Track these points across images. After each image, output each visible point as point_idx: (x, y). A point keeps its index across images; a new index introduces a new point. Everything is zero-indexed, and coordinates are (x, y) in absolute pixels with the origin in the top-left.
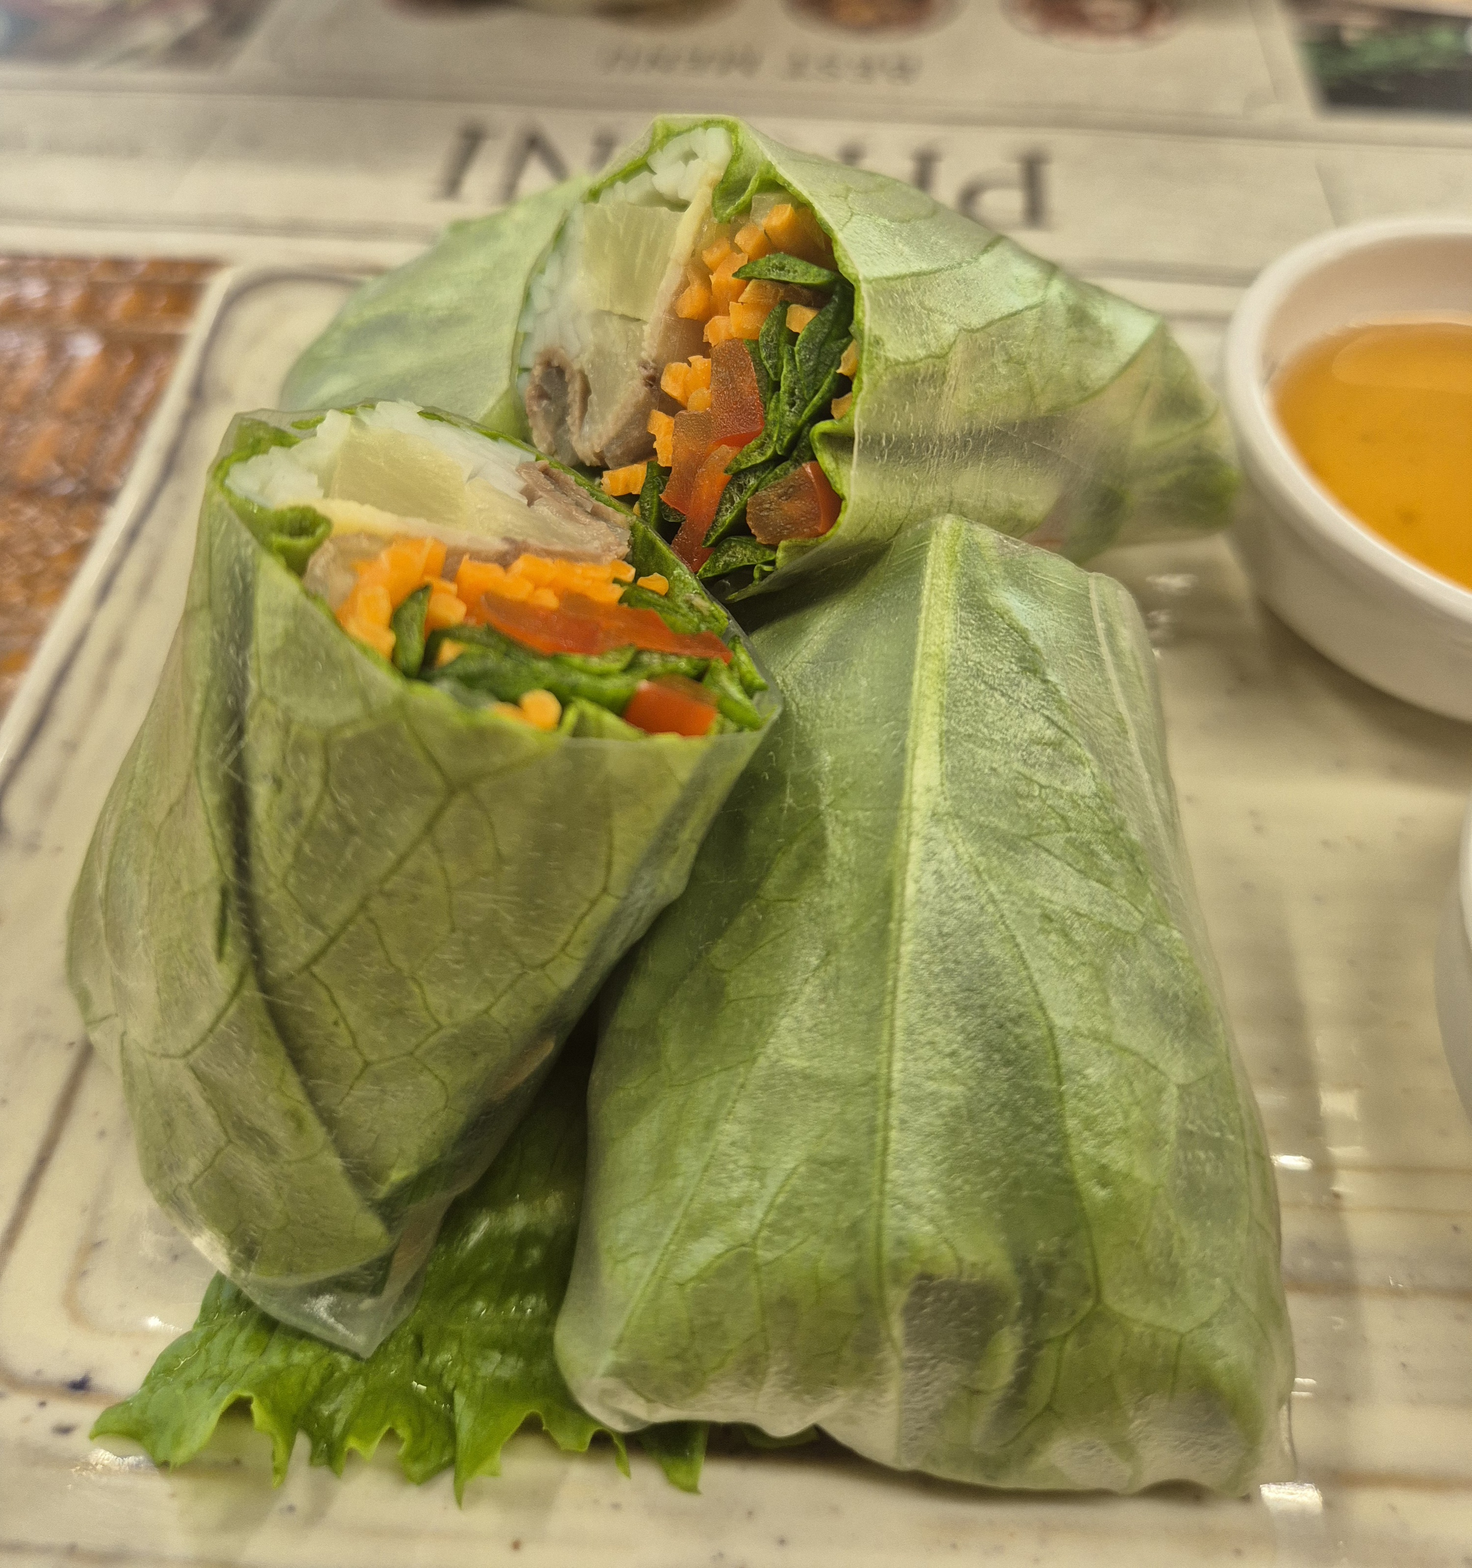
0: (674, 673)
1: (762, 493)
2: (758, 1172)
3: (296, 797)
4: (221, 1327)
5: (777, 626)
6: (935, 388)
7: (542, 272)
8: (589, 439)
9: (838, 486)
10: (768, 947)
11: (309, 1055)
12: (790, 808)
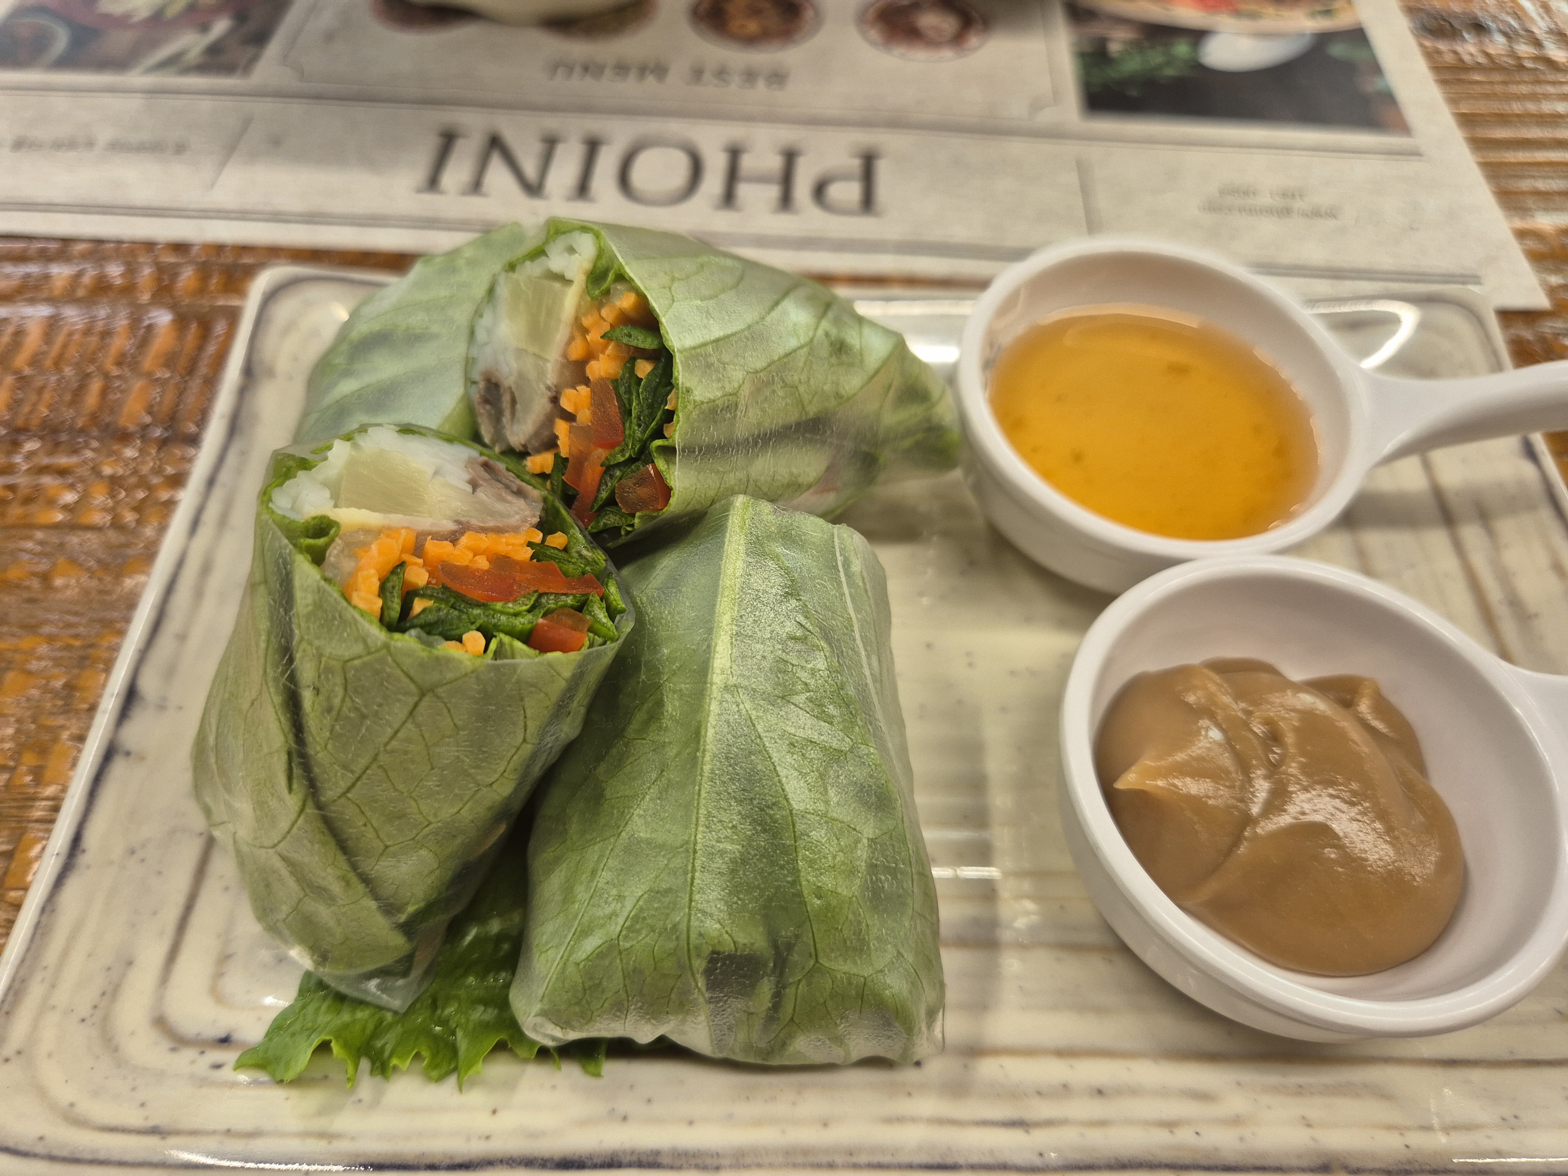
0: (565, 606)
1: (623, 481)
2: (620, 898)
3: (329, 699)
4: (312, 1000)
5: (640, 562)
6: (731, 414)
7: (481, 316)
8: (518, 435)
9: (668, 481)
10: (629, 767)
11: (350, 843)
12: (643, 680)
